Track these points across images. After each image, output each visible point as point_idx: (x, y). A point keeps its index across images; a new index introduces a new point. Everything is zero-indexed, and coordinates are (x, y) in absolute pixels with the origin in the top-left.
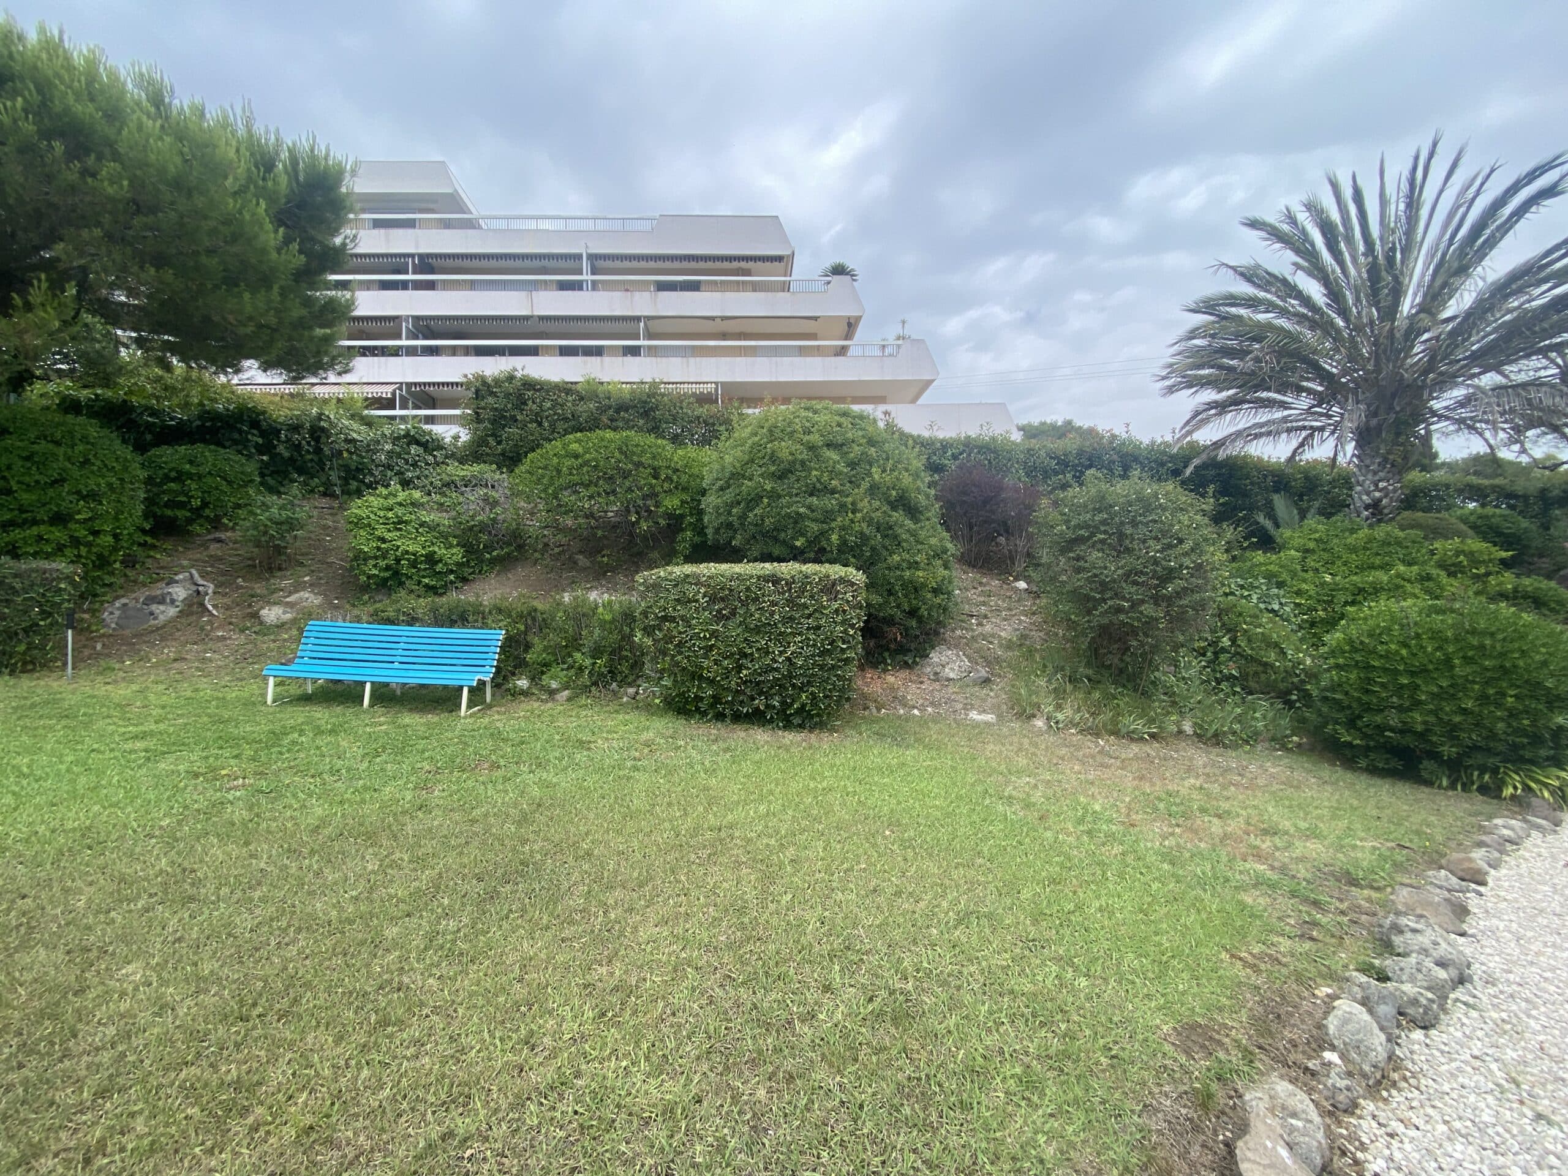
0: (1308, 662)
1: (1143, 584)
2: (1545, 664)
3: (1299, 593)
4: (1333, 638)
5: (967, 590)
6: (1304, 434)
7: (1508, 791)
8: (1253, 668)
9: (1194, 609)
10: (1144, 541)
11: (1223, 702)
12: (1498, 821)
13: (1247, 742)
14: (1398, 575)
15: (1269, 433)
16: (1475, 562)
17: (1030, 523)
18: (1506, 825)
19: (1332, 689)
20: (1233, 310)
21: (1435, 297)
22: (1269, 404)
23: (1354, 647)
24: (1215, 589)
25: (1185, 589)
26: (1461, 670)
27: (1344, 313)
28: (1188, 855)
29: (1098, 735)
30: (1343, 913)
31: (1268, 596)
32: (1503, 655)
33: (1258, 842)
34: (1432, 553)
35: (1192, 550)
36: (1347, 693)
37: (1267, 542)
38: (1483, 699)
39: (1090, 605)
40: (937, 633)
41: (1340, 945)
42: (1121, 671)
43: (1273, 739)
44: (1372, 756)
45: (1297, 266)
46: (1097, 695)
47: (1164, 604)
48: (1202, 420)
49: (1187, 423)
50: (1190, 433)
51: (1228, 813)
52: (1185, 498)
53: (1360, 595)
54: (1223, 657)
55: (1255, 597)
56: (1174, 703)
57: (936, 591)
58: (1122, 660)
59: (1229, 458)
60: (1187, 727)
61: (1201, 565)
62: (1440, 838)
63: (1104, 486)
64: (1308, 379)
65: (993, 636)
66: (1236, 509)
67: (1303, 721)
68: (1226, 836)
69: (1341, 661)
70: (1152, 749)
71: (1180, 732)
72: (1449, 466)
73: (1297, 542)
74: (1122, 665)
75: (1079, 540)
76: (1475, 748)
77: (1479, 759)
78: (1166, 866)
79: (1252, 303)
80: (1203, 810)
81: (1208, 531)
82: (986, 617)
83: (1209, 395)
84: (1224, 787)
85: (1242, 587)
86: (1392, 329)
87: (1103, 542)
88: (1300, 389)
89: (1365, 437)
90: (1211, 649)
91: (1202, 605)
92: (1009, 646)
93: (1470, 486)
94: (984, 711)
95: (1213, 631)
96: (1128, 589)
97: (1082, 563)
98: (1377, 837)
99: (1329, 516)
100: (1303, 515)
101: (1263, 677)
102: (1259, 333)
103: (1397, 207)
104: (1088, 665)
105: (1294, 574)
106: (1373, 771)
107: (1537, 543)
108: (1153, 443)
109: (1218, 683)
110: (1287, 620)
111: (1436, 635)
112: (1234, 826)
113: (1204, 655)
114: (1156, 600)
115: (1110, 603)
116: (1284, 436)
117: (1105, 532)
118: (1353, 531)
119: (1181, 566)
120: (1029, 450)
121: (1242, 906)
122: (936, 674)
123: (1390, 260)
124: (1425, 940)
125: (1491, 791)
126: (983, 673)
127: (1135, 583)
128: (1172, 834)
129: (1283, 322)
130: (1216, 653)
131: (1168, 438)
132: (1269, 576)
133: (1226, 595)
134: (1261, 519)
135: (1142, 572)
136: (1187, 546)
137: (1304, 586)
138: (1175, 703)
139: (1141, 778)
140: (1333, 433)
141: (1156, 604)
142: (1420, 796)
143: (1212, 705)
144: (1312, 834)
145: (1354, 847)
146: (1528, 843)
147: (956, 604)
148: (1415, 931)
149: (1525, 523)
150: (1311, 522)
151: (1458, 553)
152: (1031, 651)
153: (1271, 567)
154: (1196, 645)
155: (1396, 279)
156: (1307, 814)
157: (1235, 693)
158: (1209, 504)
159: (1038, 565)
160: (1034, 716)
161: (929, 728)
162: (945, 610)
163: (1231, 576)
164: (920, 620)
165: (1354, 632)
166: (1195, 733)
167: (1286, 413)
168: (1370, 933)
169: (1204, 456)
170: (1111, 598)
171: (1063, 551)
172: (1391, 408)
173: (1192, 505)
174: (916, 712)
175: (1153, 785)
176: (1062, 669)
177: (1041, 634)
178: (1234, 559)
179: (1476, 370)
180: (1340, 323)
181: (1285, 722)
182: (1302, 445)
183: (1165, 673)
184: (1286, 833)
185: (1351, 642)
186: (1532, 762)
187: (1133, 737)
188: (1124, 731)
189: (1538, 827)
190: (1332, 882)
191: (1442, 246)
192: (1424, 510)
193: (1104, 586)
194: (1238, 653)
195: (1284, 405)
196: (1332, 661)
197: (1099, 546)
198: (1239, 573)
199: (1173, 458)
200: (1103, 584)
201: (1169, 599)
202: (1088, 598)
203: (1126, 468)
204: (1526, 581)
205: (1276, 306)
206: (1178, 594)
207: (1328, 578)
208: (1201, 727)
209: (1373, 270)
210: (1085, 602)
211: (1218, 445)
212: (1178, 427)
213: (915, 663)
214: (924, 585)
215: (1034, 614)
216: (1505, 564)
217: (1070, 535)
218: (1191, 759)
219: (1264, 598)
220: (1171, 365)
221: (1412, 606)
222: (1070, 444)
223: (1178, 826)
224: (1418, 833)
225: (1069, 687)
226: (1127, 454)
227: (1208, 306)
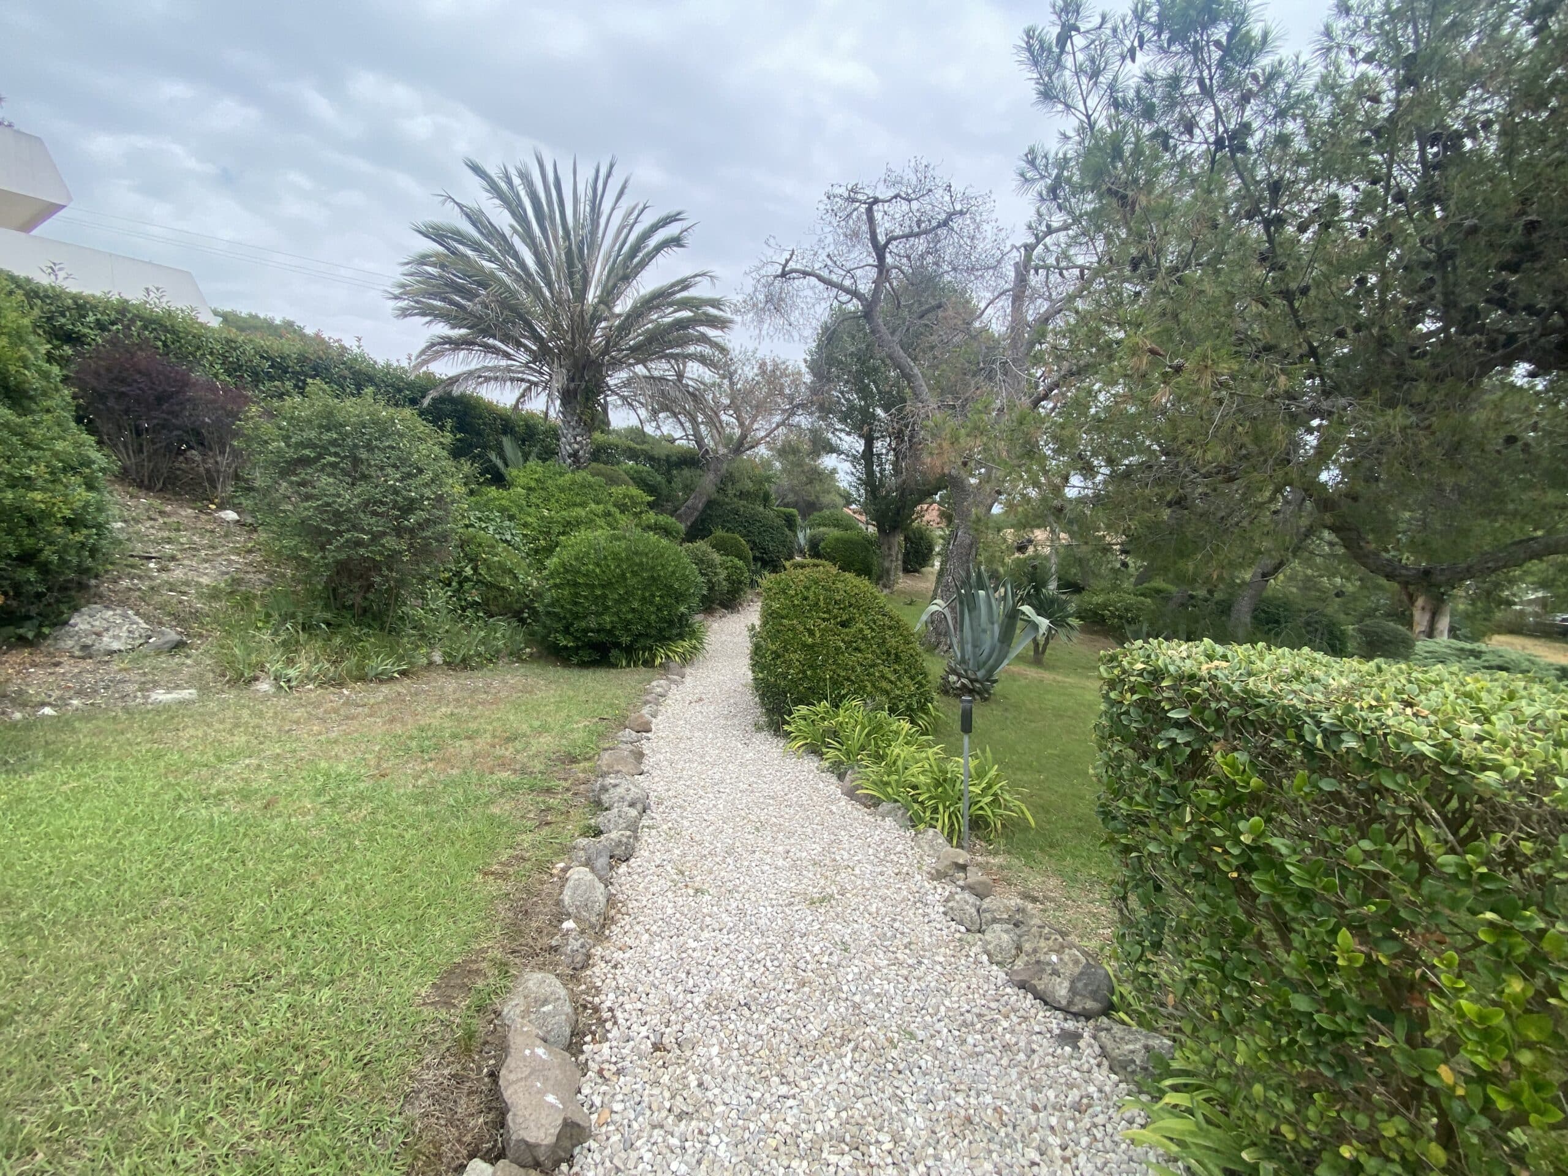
0: (535, 583)
1: (381, 515)
2: (673, 572)
3: (526, 525)
4: (552, 562)
5: (137, 521)
6: (524, 385)
7: (658, 661)
8: (494, 592)
9: (437, 540)
10: (382, 469)
11: (468, 628)
12: (654, 683)
13: (491, 661)
14: (591, 512)
15: (496, 379)
16: (635, 504)
17: (236, 435)
18: (658, 684)
19: (552, 605)
20: (461, 248)
21: (609, 296)
22: (496, 351)
23: (566, 568)
24: (455, 521)
25: (428, 521)
26: (632, 581)
27: (549, 285)
28: (440, 787)
29: (341, 685)
30: (568, 790)
31: (501, 527)
32: (653, 568)
33: (503, 751)
34: (610, 495)
35: (433, 481)
36: (562, 607)
37: (499, 480)
38: (643, 600)
39: (323, 539)
40: (82, 587)
41: (568, 819)
42: (365, 611)
43: (511, 654)
44: (581, 653)
45: (515, 231)
46: (338, 640)
47: (407, 536)
48: (437, 352)
49: (423, 352)
50: (426, 362)
51: (477, 731)
52: (422, 427)
53: (569, 526)
54: (467, 586)
55: (491, 529)
56: (423, 636)
57: (72, 524)
58: (366, 599)
59: (463, 395)
60: (437, 657)
61: (441, 496)
62: (623, 705)
63: (332, 402)
64: (525, 337)
65: (187, 583)
66: (471, 446)
67: (533, 634)
68: (476, 755)
69: (558, 581)
70: (403, 687)
71: (431, 663)
72: (617, 432)
73: (522, 481)
74: (366, 604)
75: (304, 462)
76: (641, 635)
77: (643, 642)
78: (420, 808)
79: (477, 247)
80: (454, 736)
81: (448, 464)
82: (173, 558)
83: (442, 329)
84: (472, 708)
85: (480, 519)
86: (582, 311)
87: (334, 465)
88: (519, 345)
89: (567, 397)
90: (456, 579)
91: (443, 538)
92: (214, 594)
93: (630, 449)
94: (177, 687)
95: (457, 561)
96: (366, 520)
97: (309, 489)
98: (586, 717)
99: (544, 460)
100: (526, 460)
101: (501, 600)
102: (485, 280)
103: (585, 208)
104: (327, 607)
105: (521, 510)
106: (584, 665)
107: (665, 492)
108: (389, 366)
109: (464, 610)
110: (518, 549)
111: (616, 557)
112: (482, 743)
113: (449, 585)
114: (399, 532)
115: (347, 536)
116: (508, 383)
117: (336, 454)
118: (561, 474)
119: (422, 496)
120: (229, 341)
121: (491, 818)
122: (85, 647)
123: (581, 250)
124: (621, 790)
125: (649, 663)
126: (172, 635)
127: (374, 513)
128: (425, 771)
129: (502, 275)
130: (460, 583)
131: (405, 364)
132: (503, 510)
133: (467, 526)
134: (493, 456)
135: (382, 503)
136: (428, 476)
137: (530, 520)
138: (425, 636)
139: (392, 721)
140: (544, 389)
141: (399, 536)
142: (611, 676)
143: (459, 633)
144: (544, 729)
145: (572, 731)
146: (670, 694)
147: (118, 542)
148: (615, 786)
149: (659, 478)
150: (532, 463)
151: (625, 496)
152: (248, 599)
153: (503, 502)
154: (442, 575)
155: (584, 267)
156: (538, 712)
157: (478, 618)
158: (448, 438)
159: (251, 489)
160: (256, 679)
161: (74, 731)
162: (93, 551)
163: (470, 509)
164: (44, 569)
165: (565, 556)
166: (445, 662)
167: (510, 362)
168: (587, 798)
169: (440, 390)
170: (348, 530)
171: (284, 474)
172: (582, 376)
173: (429, 435)
174: (48, 711)
175: (404, 723)
176: (293, 616)
177: (263, 576)
178: (472, 493)
179: (631, 361)
180: (548, 294)
181: (519, 638)
182: (523, 395)
183: (413, 607)
184: (524, 735)
185: (564, 565)
186: (669, 639)
187: (383, 678)
188: (372, 674)
189: (675, 682)
190: (560, 766)
191: (614, 254)
192: (606, 463)
193: (338, 517)
194: (479, 581)
195: (507, 356)
196: (551, 582)
197: (329, 470)
198: (477, 507)
199: (410, 385)
200: (337, 514)
201: (411, 531)
202: (319, 531)
203: (359, 387)
204: (661, 518)
205: (497, 259)
206: (421, 526)
207: (546, 513)
208: (450, 655)
209: (569, 252)
210: (317, 537)
211: (453, 380)
212: (415, 354)
213: (40, 635)
214: (46, 515)
215: (250, 551)
216: (651, 505)
217: (290, 454)
218: (442, 688)
219: (499, 530)
220: (403, 286)
221: (600, 535)
222: (291, 348)
223: (431, 760)
224: (611, 705)
225: (303, 637)
226: (360, 372)
227: (437, 234)
